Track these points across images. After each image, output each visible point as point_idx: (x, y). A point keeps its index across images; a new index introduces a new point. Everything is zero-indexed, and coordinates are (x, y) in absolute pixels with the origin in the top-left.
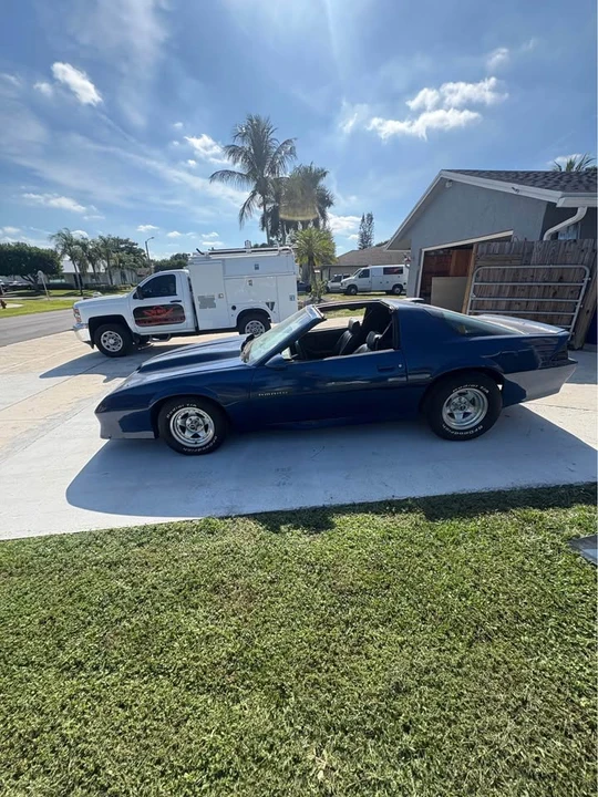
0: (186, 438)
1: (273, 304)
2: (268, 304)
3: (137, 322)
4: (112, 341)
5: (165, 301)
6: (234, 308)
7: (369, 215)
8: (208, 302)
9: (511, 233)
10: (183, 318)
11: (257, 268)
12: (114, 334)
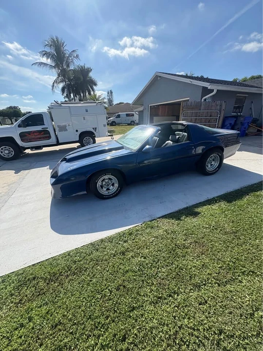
0: (104, 191)
1: (96, 128)
2: (93, 128)
3: (22, 140)
4: (7, 152)
5: (39, 128)
6: (77, 131)
7: (110, 91)
8: (63, 128)
9: (189, 98)
10: (49, 137)
11: (87, 111)
12: (7, 147)
